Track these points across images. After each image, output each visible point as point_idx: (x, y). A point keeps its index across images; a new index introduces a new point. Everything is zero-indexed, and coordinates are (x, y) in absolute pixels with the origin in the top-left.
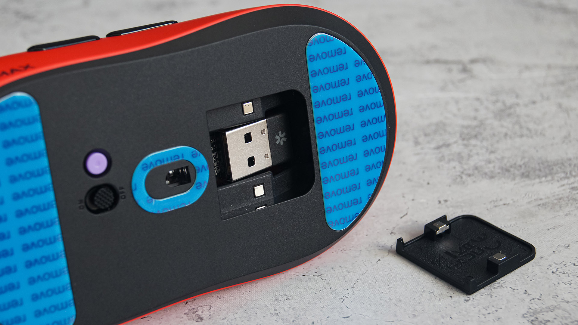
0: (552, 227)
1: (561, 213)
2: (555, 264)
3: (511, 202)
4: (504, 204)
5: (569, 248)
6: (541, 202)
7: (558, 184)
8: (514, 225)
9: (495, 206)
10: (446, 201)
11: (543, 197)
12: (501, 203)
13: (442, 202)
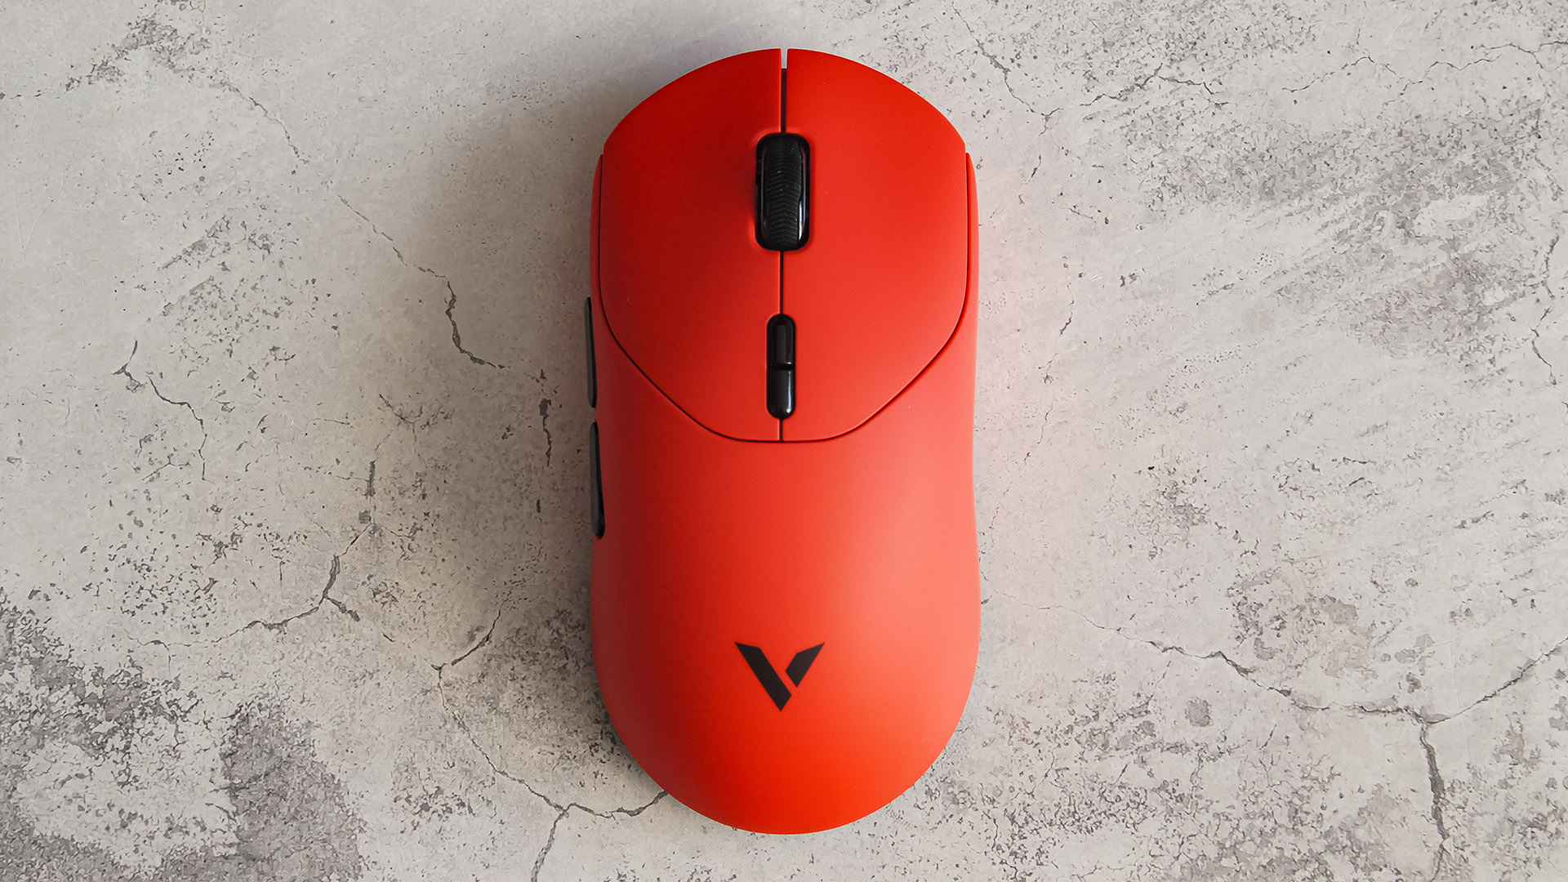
0: (1292, 360)
1: (1311, 319)
2: (1286, 465)
3: (1235, 279)
4: (1225, 288)
5: (1311, 421)
6: (1284, 281)
7: (1317, 222)
8: (1235, 351)
9: (1211, 294)
10: (1133, 276)
11: (1288, 265)
12: (1221, 282)
13: (1128, 280)
